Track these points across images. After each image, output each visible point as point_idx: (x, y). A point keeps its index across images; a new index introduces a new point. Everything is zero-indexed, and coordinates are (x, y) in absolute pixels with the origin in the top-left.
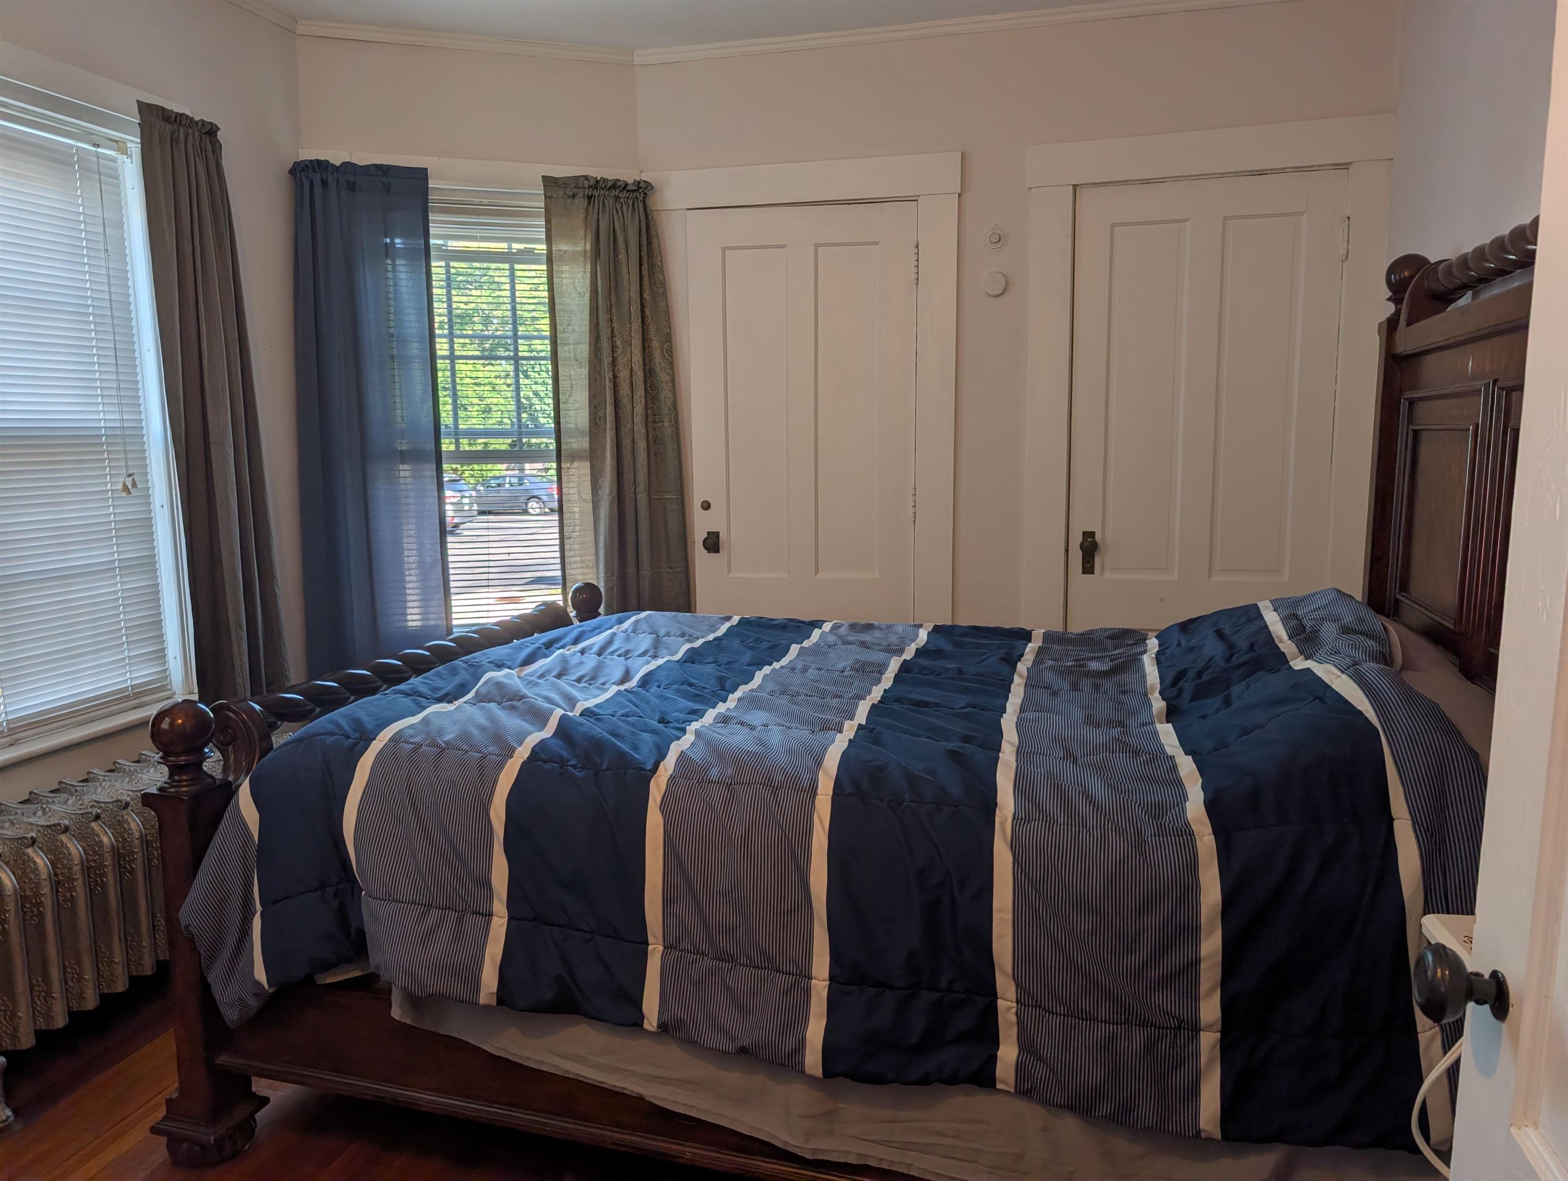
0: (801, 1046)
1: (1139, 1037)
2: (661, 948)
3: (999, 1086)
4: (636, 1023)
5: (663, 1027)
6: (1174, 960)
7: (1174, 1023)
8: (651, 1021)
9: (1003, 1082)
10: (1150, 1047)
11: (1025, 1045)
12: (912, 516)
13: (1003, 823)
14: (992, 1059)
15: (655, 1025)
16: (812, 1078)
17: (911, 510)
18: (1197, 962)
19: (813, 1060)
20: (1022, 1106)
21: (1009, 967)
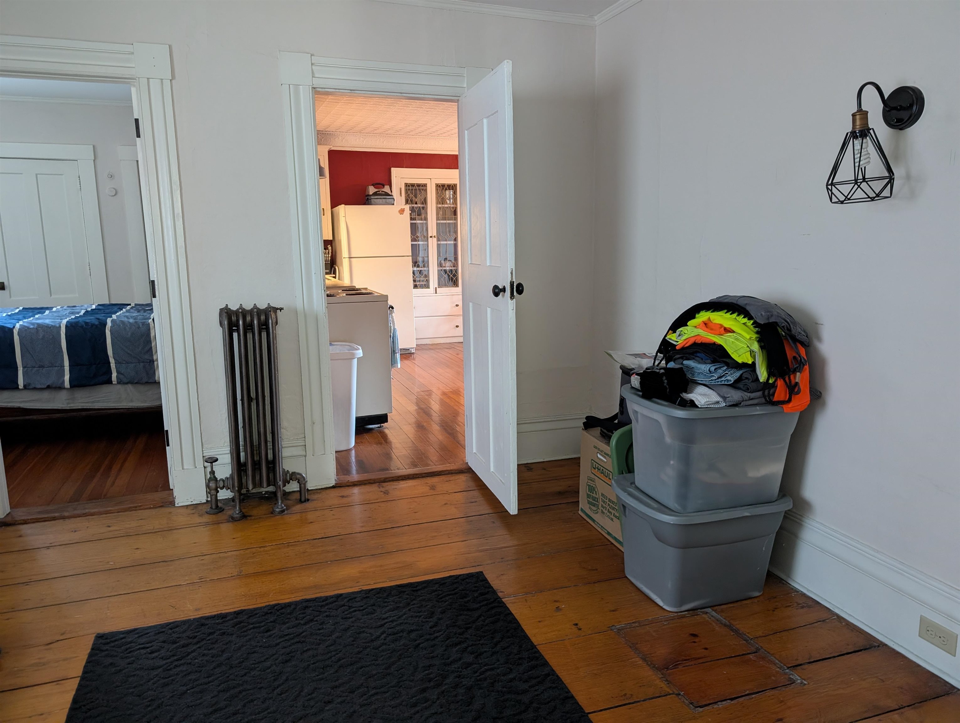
0: (64, 381)
1: (142, 364)
2: (22, 368)
3: (113, 383)
4: (17, 388)
5: (25, 387)
6: (147, 348)
7: (149, 361)
8: (21, 386)
9: (114, 381)
10: (144, 367)
11: (118, 372)
12: (89, 273)
13: (108, 328)
14: (111, 377)
15: (22, 386)
16: (67, 389)
17: (89, 271)
18: (151, 348)
19: (67, 384)
20: (119, 386)
21: (112, 356)
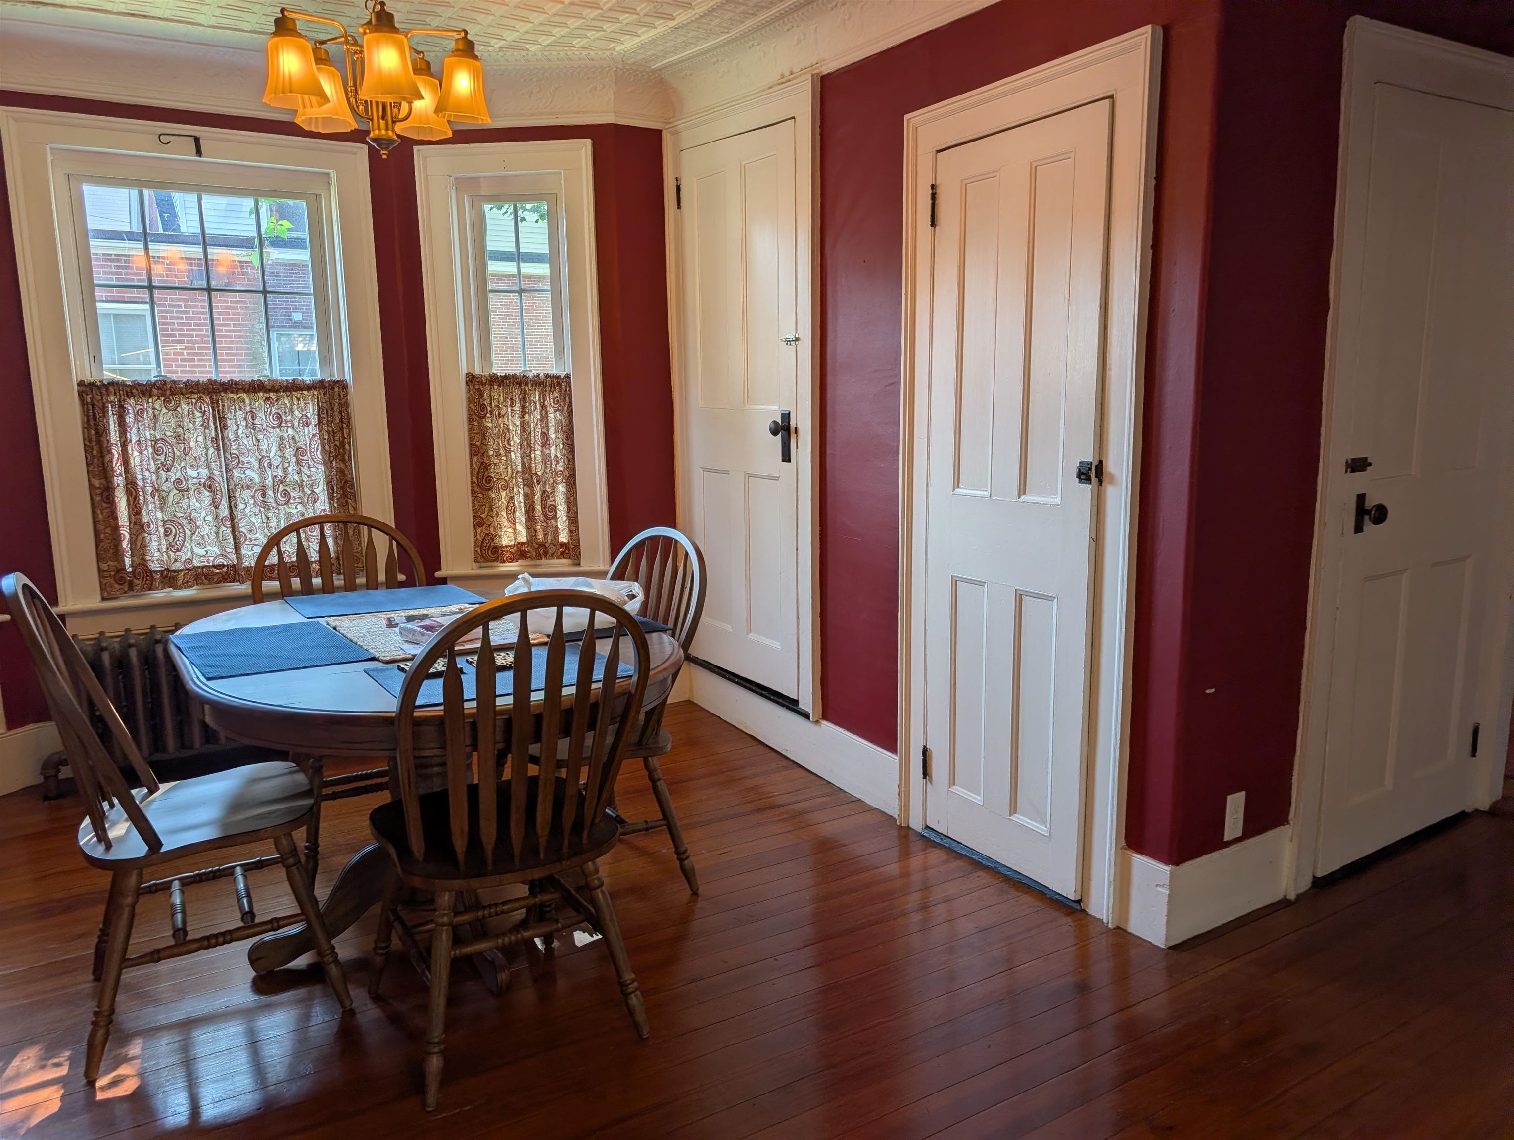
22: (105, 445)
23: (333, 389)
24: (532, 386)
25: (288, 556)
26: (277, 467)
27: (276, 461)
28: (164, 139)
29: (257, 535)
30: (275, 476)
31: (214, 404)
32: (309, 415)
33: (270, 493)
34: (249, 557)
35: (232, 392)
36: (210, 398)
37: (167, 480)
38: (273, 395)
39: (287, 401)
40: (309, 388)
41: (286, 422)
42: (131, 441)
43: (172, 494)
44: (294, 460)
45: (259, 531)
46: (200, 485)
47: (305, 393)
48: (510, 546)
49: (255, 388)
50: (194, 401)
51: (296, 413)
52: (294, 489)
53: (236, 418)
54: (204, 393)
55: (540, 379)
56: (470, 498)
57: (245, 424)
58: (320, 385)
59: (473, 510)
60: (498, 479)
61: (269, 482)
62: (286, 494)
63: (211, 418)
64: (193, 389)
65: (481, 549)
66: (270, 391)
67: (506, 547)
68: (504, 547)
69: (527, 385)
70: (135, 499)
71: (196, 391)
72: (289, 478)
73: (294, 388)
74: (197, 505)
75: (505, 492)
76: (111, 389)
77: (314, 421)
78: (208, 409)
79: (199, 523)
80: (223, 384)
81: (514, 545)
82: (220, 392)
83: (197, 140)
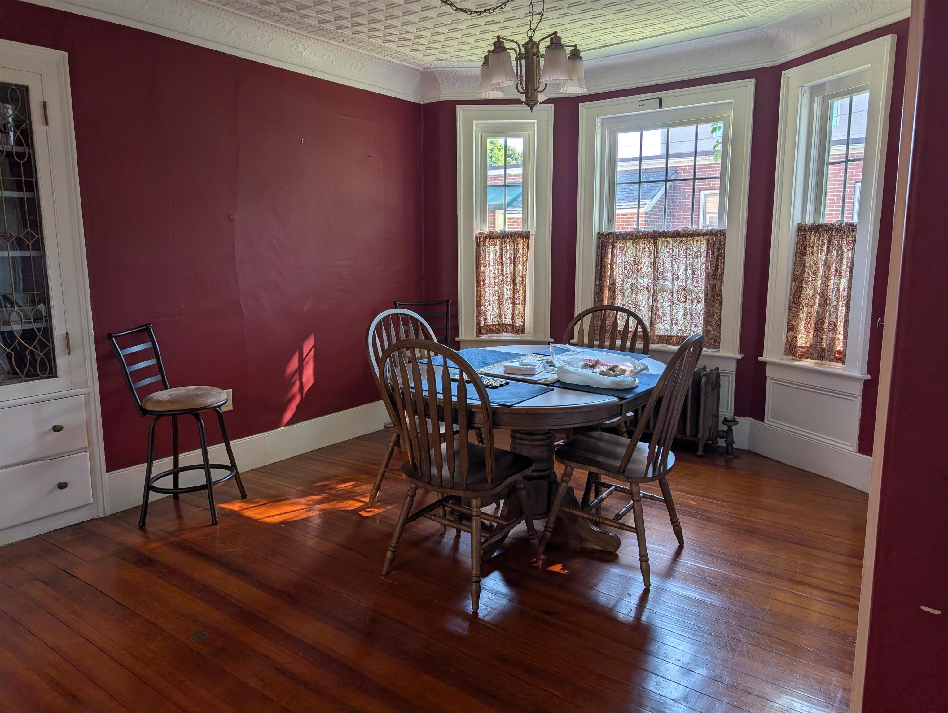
22: (603, 264)
23: (717, 235)
24: (836, 232)
25: (682, 332)
26: (683, 280)
27: (682, 277)
28: (641, 103)
29: (667, 318)
30: (681, 286)
31: (655, 243)
32: (702, 251)
33: (675, 295)
34: (662, 330)
35: (664, 237)
36: (654, 240)
37: (627, 284)
38: (684, 239)
39: (692, 242)
40: (704, 235)
41: (689, 255)
42: (616, 263)
43: (628, 291)
44: (691, 277)
45: (668, 316)
46: (644, 287)
47: (702, 237)
48: (802, 347)
49: (676, 235)
50: (646, 242)
51: (694, 249)
52: (689, 294)
53: (664, 251)
54: (650, 238)
55: (841, 227)
56: (787, 310)
57: (668, 255)
58: (711, 233)
59: (788, 319)
60: (805, 299)
61: (675, 288)
62: (685, 297)
63: (653, 252)
64: (645, 236)
65: (790, 346)
66: (683, 236)
67: (800, 347)
68: (798, 347)
69: (832, 231)
70: (613, 292)
71: (647, 237)
72: (688, 287)
73: (696, 234)
74: (641, 298)
75: (807, 308)
76: (610, 236)
77: (704, 255)
78: (652, 247)
79: (641, 308)
80: (659, 233)
81: (805, 347)
82: (658, 237)
83: (660, 100)
